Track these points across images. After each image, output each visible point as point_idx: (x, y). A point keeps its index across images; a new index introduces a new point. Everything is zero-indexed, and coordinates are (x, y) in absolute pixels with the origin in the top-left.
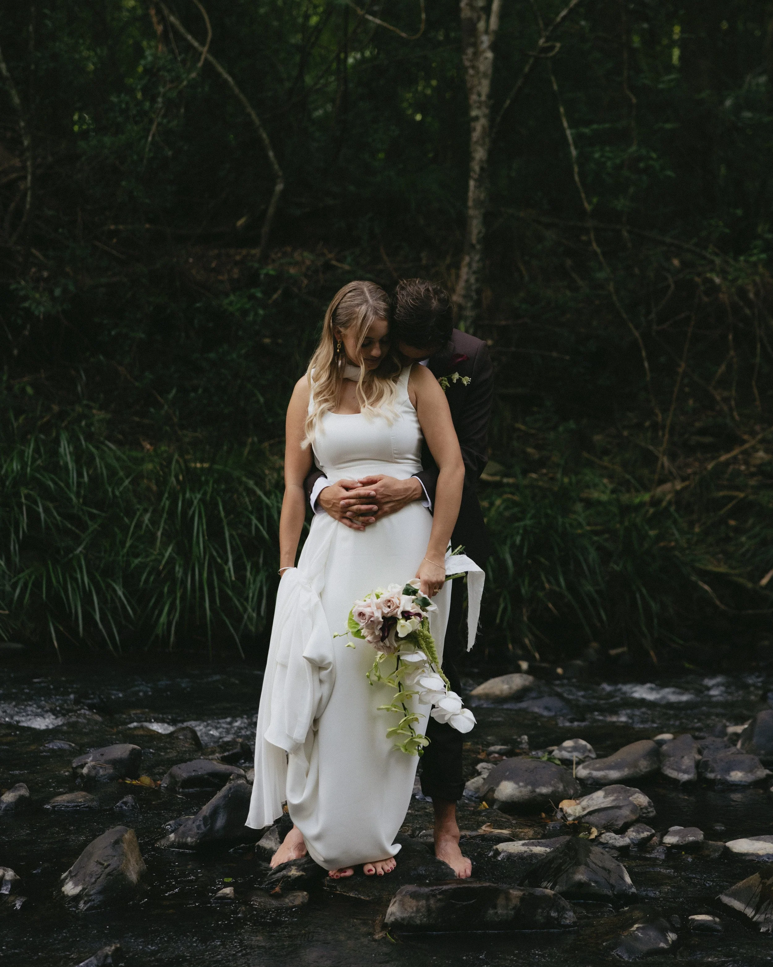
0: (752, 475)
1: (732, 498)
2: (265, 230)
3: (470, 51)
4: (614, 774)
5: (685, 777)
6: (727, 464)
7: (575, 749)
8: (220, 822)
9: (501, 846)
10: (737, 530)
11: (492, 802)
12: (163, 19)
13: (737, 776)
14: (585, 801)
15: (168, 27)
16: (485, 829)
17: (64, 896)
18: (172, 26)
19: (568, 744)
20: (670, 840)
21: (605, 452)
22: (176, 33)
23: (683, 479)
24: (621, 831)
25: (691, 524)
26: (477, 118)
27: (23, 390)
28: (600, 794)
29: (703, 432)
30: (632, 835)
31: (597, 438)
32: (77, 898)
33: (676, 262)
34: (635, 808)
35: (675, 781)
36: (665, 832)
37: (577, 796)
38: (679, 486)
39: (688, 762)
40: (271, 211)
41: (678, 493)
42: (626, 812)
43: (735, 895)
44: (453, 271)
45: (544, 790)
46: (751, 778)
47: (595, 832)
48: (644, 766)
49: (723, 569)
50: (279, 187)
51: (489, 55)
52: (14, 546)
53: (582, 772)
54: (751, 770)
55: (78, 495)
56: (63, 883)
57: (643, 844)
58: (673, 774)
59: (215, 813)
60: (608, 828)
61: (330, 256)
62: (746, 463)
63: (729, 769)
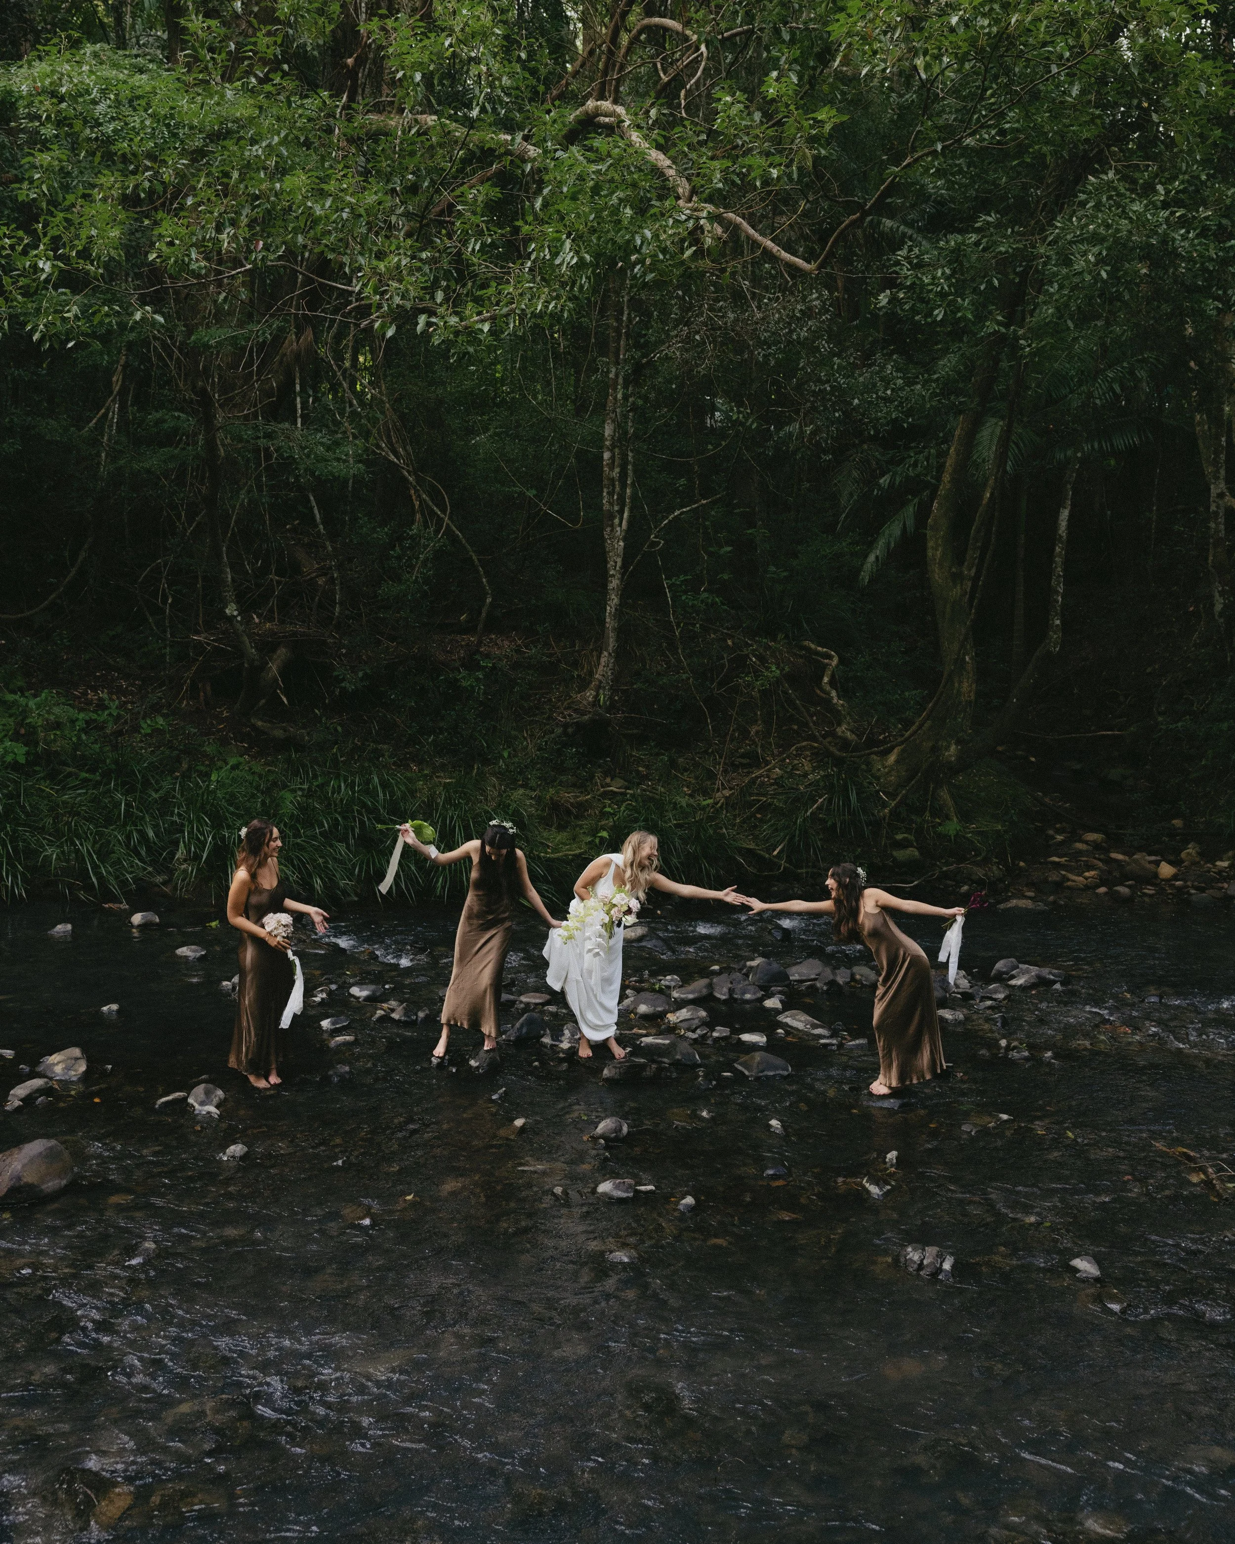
0: (772, 784)
1: (759, 801)
2: (480, 626)
3: (608, 529)
4: (691, 996)
5: (724, 997)
6: (757, 777)
7: (672, 980)
8: (524, 1030)
9: (643, 1039)
10: (761, 820)
11: (636, 1014)
12: (419, 496)
13: (748, 996)
14: (678, 1014)
15: (422, 501)
16: (635, 1030)
17: (471, 1067)
18: (425, 500)
19: (668, 977)
20: (715, 1034)
21: (686, 770)
22: (428, 506)
23: (731, 789)
24: (694, 1031)
25: (735, 816)
26: (613, 576)
27: (336, 730)
28: (684, 1010)
29: (743, 756)
30: (699, 1031)
31: (681, 760)
32: (478, 1068)
33: (730, 642)
34: (701, 1019)
35: (719, 999)
36: (713, 1030)
37: (673, 1012)
38: (727, 793)
39: (725, 990)
40: (484, 615)
41: (726, 798)
42: (696, 1021)
43: (740, 1064)
44: (595, 653)
45: (660, 1009)
46: (754, 997)
47: (683, 1032)
48: (705, 992)
49: (752, 846)
50: (489, 600)
51: (621, 543)
52: (352, 842)
53: (675, 994)
54: (754, 994)
55: (384, 808)
56: (468, 1060)
57: (704, 1037)
58: (718, 996)
59: (522, 1026)
60: (688, 1029)
61: (519, 642)
62: (768, 776)
63: (744, 993)
